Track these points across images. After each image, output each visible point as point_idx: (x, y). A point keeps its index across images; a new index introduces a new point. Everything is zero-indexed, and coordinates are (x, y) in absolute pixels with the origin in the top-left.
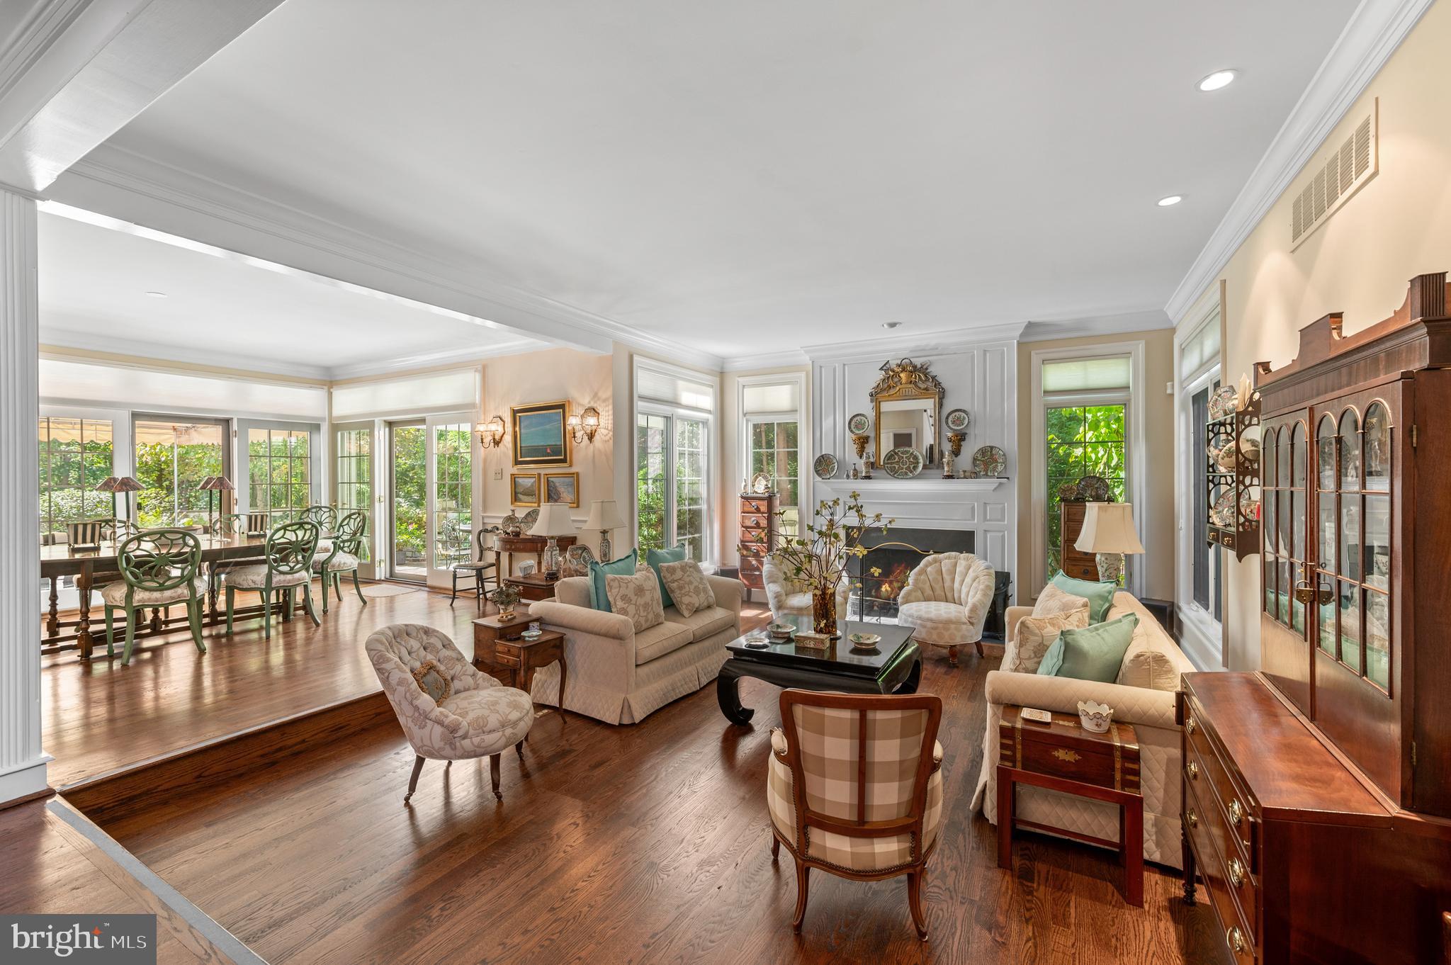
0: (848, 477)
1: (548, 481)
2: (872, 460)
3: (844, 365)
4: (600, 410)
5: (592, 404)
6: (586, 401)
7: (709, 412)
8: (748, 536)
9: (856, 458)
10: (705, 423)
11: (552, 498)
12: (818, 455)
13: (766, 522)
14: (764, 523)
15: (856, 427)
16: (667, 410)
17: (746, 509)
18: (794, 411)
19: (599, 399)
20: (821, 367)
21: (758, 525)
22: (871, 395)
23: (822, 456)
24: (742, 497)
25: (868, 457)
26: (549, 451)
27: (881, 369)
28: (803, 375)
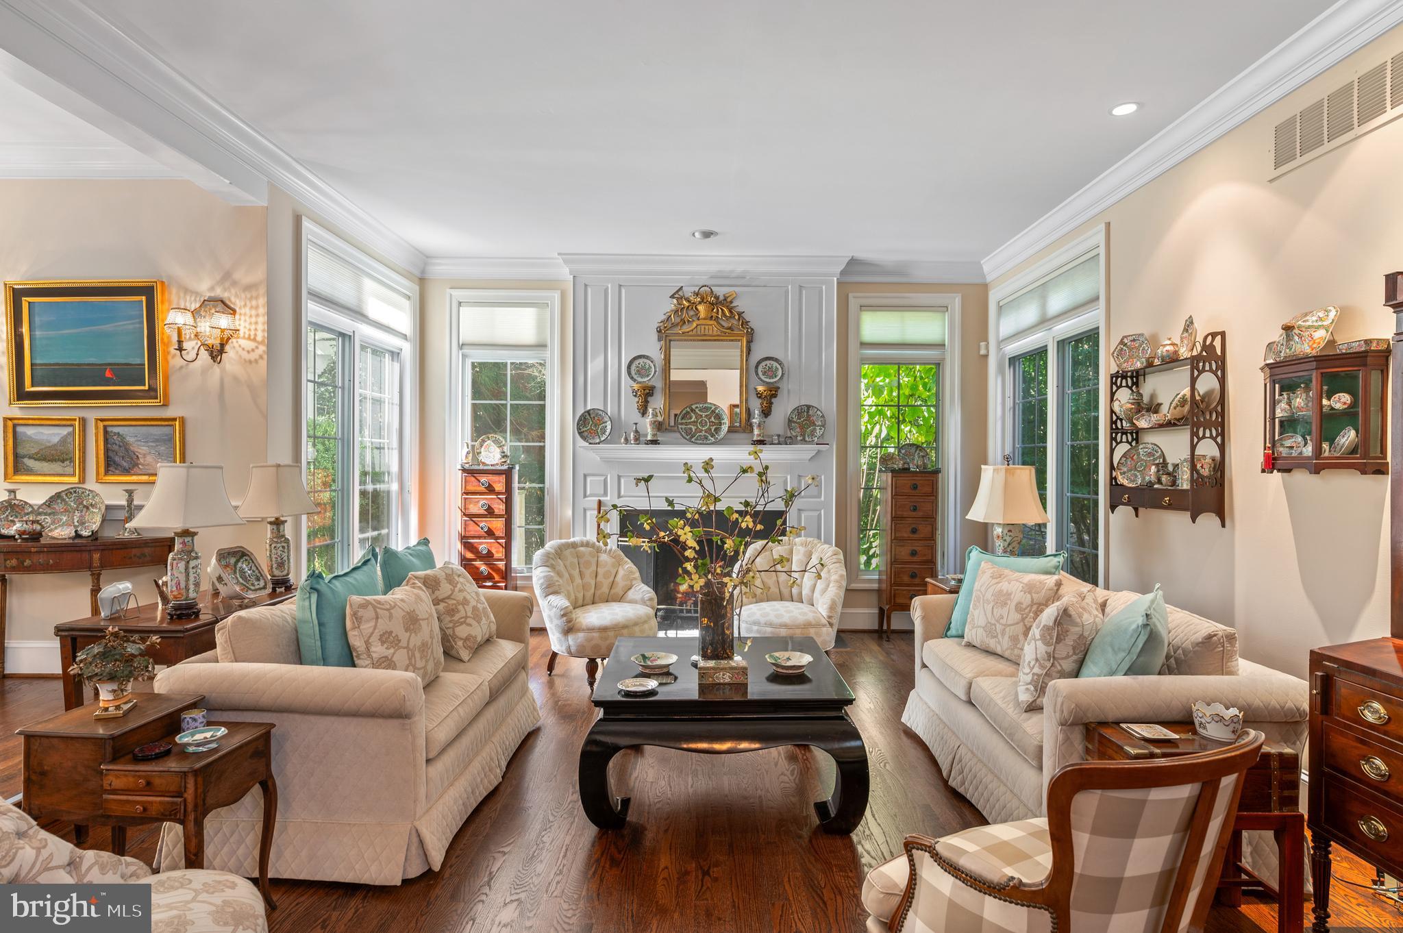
0: (627, 441)
1: (106, 432)
2: (660, 419)
3: (620, 286)
4: (237, 303)
5: (219, 292)
6: (205, 286)
7: (405, 337)
8: (473, 529)
9: (636, 416)
10: (395, 355)
11: (117, 465)
12: (580, 411)
13: (503, 507)
14: (499, 508)
15: (638, 372)
16: (344, 322)
17: (471, 488)
18: (541, 346)
19: (234, 283)
20: (586, 285)
21: (490, 512)
22: (659, 331)
23: (588, 412)
24: (464, 470)
25: (655, 415)
26: (108, 374)
27: (672, 297)
28: (557, 295)
